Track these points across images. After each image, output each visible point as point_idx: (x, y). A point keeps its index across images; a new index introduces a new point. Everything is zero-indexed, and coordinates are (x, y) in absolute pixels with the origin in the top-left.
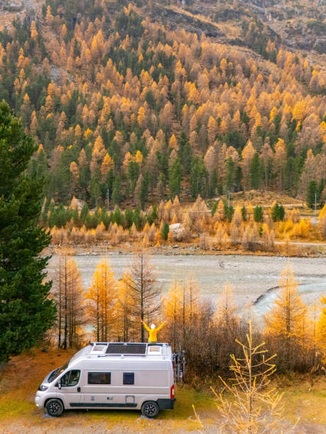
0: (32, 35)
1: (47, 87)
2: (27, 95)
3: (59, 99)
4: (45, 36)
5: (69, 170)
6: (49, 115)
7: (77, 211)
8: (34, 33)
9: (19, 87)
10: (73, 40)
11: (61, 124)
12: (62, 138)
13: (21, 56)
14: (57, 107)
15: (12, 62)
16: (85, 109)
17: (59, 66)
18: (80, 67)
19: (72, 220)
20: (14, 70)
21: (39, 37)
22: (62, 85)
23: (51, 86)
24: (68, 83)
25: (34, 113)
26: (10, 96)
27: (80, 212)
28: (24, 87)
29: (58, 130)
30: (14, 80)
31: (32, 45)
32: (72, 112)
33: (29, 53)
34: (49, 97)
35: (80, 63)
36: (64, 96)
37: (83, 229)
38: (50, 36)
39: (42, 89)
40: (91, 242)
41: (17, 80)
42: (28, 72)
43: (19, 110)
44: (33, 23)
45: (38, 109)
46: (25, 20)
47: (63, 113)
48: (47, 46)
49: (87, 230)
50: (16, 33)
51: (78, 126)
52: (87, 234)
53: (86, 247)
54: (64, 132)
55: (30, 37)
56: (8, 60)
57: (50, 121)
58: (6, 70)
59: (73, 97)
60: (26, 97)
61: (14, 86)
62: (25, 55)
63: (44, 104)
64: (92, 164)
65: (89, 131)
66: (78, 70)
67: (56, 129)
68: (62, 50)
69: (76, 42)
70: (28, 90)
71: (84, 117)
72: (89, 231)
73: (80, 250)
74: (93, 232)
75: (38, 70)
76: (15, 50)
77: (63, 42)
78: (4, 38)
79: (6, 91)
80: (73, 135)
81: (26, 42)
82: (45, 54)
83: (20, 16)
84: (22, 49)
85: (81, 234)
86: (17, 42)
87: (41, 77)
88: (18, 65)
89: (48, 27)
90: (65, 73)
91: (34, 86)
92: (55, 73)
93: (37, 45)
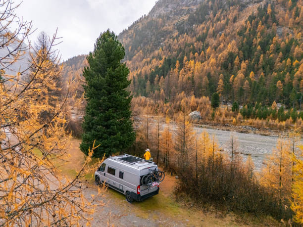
0: (268, 12)
1: (272, 39)
2: (259, 46)
3: (280, 45)
4: (276, 10)
5: (275, 86)
6: (271, 55)
7: (275, 110)
8: (269, 10)
9: (256, 42)
10: (295, 8)
11: (278, 59)
12: (278, 68)
13: (260, 26)
14: (277, 50)
15: (254, 30)
16: (297, 48)
17: (283, 26)
18: (298, 24)
19: (271, 115)
20: (255, 34)
21: (273, 12)
22: (284, 37)
23: (275, 39)
24: (288, 34)
25: (262, 55)
26: (250, 48)
27: (277, 111)
28: (258, 42)
29: (276, 63)
30: (253, 39)
31: (267, 18)
32: (287, 52)
33: (265, 23)
34: (272, 45)
35: (299, 21)
36: (283, 42)
37: (277, 121)
38: (280, 11)
39: (269, 41)
40: (281, 129)
41: (255, 39)
42: (262, 33)
43: (253, 55)
44: (269, 5)
45: (264, 53)
46: (265, 5)
47: (281, 53)
48: (277, 16)
49: (279, 122)
50: (258, 14)
51: (289, 59)
52: (279, 124)
53: (277, 132)
54: (279, 64)
55: (267, 13)
56: (252, 29)
57: (271, 59)
58: (250, 35)
59: (289, 43)
60: (259, 47)
61: (253, 43)
62: (263, 24)
63: (269, 50)
64: (294, 82)
65: (296, 61)
66: (296, 26)
67: (274, 63)
68: (287, 16)
69: (297, 8)
70: (260, 43)
71: (295, 53)
72: (281, 122)
73: (273, 133)
74: (284, 123)
75: (269, 31)
76: (257, 23)
77: (288, 11)
78: (251, 18)
79: (248, 46)
80: (285, 66)
81: (264, 17)
82: (275, 20)
83: (263, 4)
84: (261, 22)
85: (275, 124)
86: (259, 18)
87: (269, 35)
88: (257, 30)
89: (279, 5)
90: (287, 29)
91: (264, 40)
92: (280, 30)
93: (270, 17)
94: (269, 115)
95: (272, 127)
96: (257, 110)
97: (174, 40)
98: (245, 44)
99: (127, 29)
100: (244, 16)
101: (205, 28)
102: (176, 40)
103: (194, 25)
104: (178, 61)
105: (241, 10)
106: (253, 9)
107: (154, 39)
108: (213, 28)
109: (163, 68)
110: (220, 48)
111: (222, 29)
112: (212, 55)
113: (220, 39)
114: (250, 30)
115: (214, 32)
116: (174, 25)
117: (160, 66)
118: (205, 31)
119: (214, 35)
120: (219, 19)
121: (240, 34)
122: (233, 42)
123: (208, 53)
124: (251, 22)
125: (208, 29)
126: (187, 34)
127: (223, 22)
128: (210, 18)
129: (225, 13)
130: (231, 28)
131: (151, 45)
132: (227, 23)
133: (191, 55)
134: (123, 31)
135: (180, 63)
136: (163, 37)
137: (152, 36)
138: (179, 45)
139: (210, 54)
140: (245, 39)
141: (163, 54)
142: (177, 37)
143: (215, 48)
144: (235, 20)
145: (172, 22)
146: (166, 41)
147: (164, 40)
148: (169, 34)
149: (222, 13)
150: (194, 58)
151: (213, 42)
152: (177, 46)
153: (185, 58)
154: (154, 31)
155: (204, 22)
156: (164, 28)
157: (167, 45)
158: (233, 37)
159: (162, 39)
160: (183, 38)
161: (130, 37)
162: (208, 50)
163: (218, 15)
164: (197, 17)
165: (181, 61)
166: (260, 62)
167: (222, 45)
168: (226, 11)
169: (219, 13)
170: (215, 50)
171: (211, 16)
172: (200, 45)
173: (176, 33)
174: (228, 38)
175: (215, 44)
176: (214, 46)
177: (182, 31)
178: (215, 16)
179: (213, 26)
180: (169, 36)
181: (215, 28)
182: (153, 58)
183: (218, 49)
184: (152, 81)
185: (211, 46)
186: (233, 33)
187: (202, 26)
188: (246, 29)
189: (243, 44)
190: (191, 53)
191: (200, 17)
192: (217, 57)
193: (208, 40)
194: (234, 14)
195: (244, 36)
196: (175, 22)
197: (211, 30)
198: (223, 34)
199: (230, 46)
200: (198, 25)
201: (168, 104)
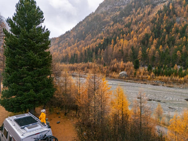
0: (170, 8)
1: (174, 25)
3: (178, 28)
4: (175, 7)
5: (176, 54)
6: (173, 35)
7: (177, 70)
8: (171, 7)
10: (187, 5)
11: (177, 37)
12: (177, 43)
13: (165, 16)
14: (177, 31)
15: (161, 19)
17: (180, 17)
19: (174, 74)
20: (162, 22)
21: (173, 8)
22: (181, 23)
23: (175, 24)
24: (183, 22)
25: (167, 35)
26: (159, 31)
28: (164, 27)
29: (176, 40)
31: (170, 11)
32: (183, 32)
33: (168, 15)
34: (173, 28)
36: (180, 27)
37: (178, 77)
38: (178, 7)
39: (171, 26)
40: (180, 82)
41: (162, 25)
42: (167, 21)
43: (161, 35)
44: (171, 3)
45: (168, 33)
46: (168, 4)
47: (179, 33)
48: (176, 10)
49: (180, 78)
50: (164, 9)
51: (185, 37)
52: (179, 79)
53: (178, 85)
54: (178, 40)
56: (160, 19)
57: (173, 37)
58: (159, 23)
59: (184, 27)
60: (165, 30)
61: (161, 27)
63: (171, 32)
67: (175, 40)
68: (182, 10)
70: (166, 28)
72: (181, 78)
73: (175, 85)
74: (182, 79)
75: (171, 20)
76: (163, 15)
77: (183, 7)
78: (160, 12)
79: (158, 29)
80: (182, 41)
81: (168, 11)
82: (174, 13)
83: (166, 3)
84: (165, 14)
85: (176, 79)
86: (164, 12)
87: (171, 22)
88: (163, 20)
89: (177, 4)
90: (183, 18)
91: (168, 26)
92: (178, 19)
93: (172, 11)
94: (172, 74)
95: (174, 82)
96: (164, 70)
97: (111, 27)
98: (155, 28)
99: (82, 21)
100: (155, 11)
101: (130, 19)
102: (112, 27)
103: (123, 18)
104: (113, 40)
105: (153, 7)
106: (161, 7)
107: (98, 26)
108: (136, 19)
109: (104, 44)
110: (140, 31)
111: (141, 19)
112: (135, 36)
113: (140, 25)
114: (159, 20)
115: (136, 21)
116: (111, 17)
117: (102, 43)
118: (130, 21)
119: (136, 23)
120: (139, 14)
121: (153, 22)
122: (148, 27)
123: (132, 34)
124: (159, 15)
125: (132, 19)
126: (119, 23)
127: (141, 15)
128: (133, 13)
129: (143, 9)
130: (147, 18)
131: (97, 30)
132: (144, 16)
133: (121, 36)
134: (80, 22)
135: (114, 41)
136: (104, 25)
137: (97, 25)
138: (114, 30)
139: (134, 35)
140: (156, 25)
141: (104, 36)
142: (113, 25)
143: (137, 31)
144: (149, 14)
145: (109, 16)
147: (105, 27)
148: (108, 23)
149: (141, 9)
150: (123, 38)
151: (136, 28)
152: (113, 30)
153: (118, 38)
154: (98, 22)
155: (129, 16)
156: (105, 19)
157: (106, 30)
158: (148, 24)
159: (104, 26)
160: (117, 25)
161: (84, 26)
162: (132, 33)
163: (138, 11)
164: (125, 12)
166: (166, 39)
167: (141, 29)
168: (143, 8)
169: (139, 9)
171: (134, 11)
172: (127, 29)
173: (112, 23)
174: (145, 24)
177: (115, 22)
178: (136, 12)
180: (107, 24)
182: (98, 38)
183: (138, 32)
184: (96, 53)
185: (134, 29)
186: (148, 22)
187: (128, 18)
188: (156, 19)
190: (121, 34)
191: (127, 12)
192: (138, 37)
193: (132, 26)
194: (149, 10)
196: (111, 16)
197: (134, 20)
198: (141, 22)
199: (146, 29)
200: (125, 18)
201: (106, 67)
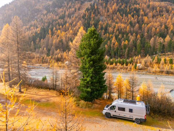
2: (93, 25)
3: (103, 26)
4: (99, 7)
5: (105, 47)
6: (100, 31)
7: (107, 59)
8: (96, 7)
10: (107, 8)
11: (103, 33)
12: (103, 38)
13: (92, 14)
14: (102, 29)
15: (90, 16)
16: (110, 28)
17: (102, 16)
18: (109, 16)
20: (90, 19)
21: (97, 8)
22: (103, 22)
23: (100, 22)
24: (105, 21)
27: (108, 60)
28: (93, 23)
29: (102, 35)
30: (90, 21)
31: (95, 11)
32: (106, 29)
33: (94, 13)
34: (99, 26)
35: (109, 14)
38: (101, 8)
39: (97, 23)
40: (111, 68)
41: (91, 21)
42: (94, 18)
44: (96, 4)
46: (93, 4)
47: (103, 30)
48: (99, 10)
49: (110, 65)
50: (91, 8)
51: (108, 34)
53: (110, 70)
54: (104, 36)
57: (100, 33)
58: (88, 19)
59: (106, 25)
61: (90, 23)
62: (93, 14)
63: (98, 28)
64: (112, 45)
65: (111, 35)
66: (108, 17)
67: (101, 35)
68: (104, 11)
69: (108, 8)
71: (110, 31)
74: (112, 66)
75: (96, 18)
76: (91, 13)
77: (104, 9)
78: (88, 10)
79: (88, 25)
80: (106, 37)
82: (99, 13)
83: (92, 2)
84: (92, 12)
85: (108, 66)
86: (91, 10)
87: (97, 20)
88: (91, 17)
89: (100, 5)
90: (104, 18)
91: (95, 23)
92: (101, 18)
93: (97, 10)
94: (105, 62)
97: (44, 16)
99: (8, 4)
100: (83, 8)
101: (63, 11)
102: (45, 16)
103: (56, 8)
105: (81, 4)
106: (87, 5)
107: (29, 13)
109: (41, 33)
110: (74, 24)
111: (73, 13)
112: (70, 28)
113: (73, 19)
114: (88, 16)
115: (68, 14)
116: (43, 6)
117: (39, 32)
118: (63, 13)
119: (69, 16)
120: (70, 7)
121: (83, 17)
122: (80, 21)
123: (67, 27)
124: (88, 12)
125: (65, 12)
126: (52, 13)
127: (73, 9)
128: (65, 6)
129: (73, 4)
130: (78, 13)
131: (28, 17)
132: (75, 11)
133: (58, 27)
134: (5, 5)
135: (51, 31)
136: (36, 12)
137: (28, 11)
138: (48, 20)
140: (86, 21)
141: (38, 24)
142: (46, 14)
143: (71, 24)
144: (79, 9)
145: (41, 4)
146: (39, 16)
148: (40, 11)
150: (60, 29)
151: (69, 20)
152: (47, 20)
153: (54, 28)
154: (29, 8)
155: (62, 8)
156: (37, 7)
157: (40, 18)
158: (80, 19)
159: (36, 14)
160: (50, 15)
161: (11, 10)
162: (67, 25)
164: (57, 4)
165: (52, 30)
167: (74, 23)
168: (74, 3)
169: (70, 4)
170: (71, 25)
171: (66, 4)
172: (61, 21)
173: (45, 12)
174: (77, 19)
175: (70, 21)
176: (70, 23)
177: (49, 12)
178: (68, 5)
179: (67, 11)
181: (69, 12)
182: (31, 26)
183: (72, 25)
184: (34, 42)
185: (68, 22)
186: (79, 17)
187: (61, 10)
188: (85, 15)
189: (85, 23)
190: (57, 25)
191: (59, 4)
192: (73, 30)
193: (66, 19)
194: (78, 6)
195: (85, 19)
196: (44, 4)
197: (67, 13)
198: (74, 16)
199: (78, 24)
200: (58, 9)
